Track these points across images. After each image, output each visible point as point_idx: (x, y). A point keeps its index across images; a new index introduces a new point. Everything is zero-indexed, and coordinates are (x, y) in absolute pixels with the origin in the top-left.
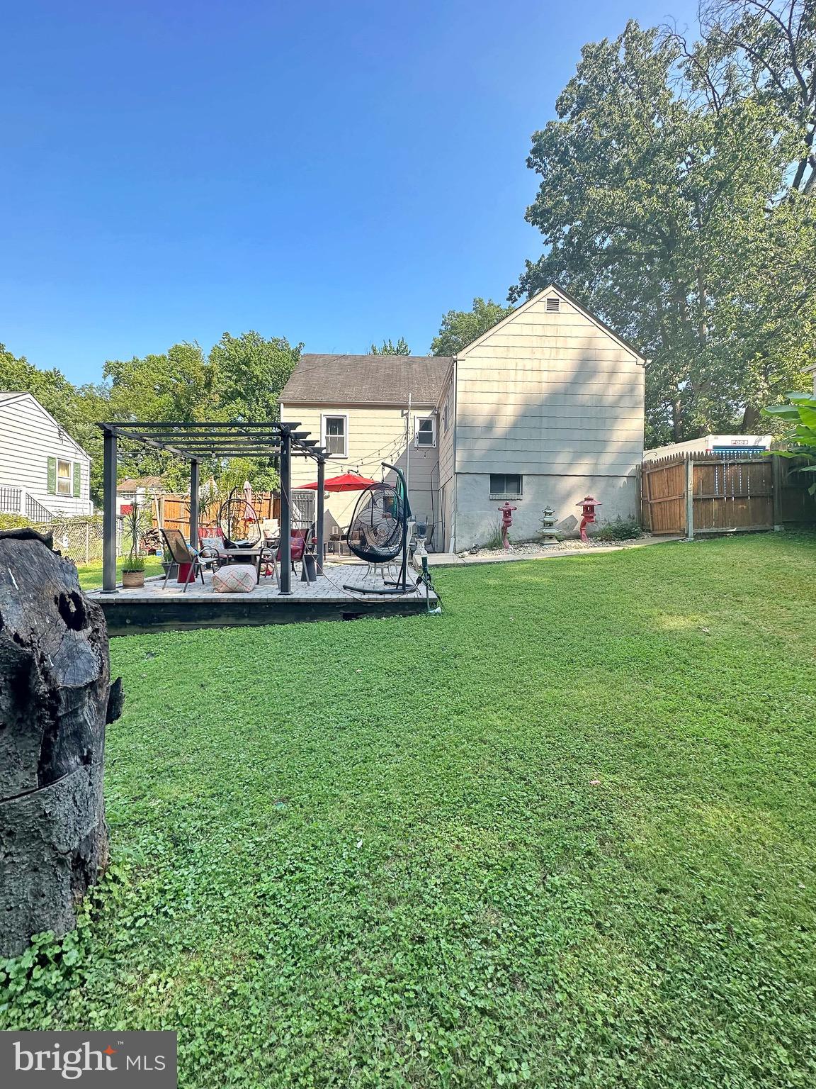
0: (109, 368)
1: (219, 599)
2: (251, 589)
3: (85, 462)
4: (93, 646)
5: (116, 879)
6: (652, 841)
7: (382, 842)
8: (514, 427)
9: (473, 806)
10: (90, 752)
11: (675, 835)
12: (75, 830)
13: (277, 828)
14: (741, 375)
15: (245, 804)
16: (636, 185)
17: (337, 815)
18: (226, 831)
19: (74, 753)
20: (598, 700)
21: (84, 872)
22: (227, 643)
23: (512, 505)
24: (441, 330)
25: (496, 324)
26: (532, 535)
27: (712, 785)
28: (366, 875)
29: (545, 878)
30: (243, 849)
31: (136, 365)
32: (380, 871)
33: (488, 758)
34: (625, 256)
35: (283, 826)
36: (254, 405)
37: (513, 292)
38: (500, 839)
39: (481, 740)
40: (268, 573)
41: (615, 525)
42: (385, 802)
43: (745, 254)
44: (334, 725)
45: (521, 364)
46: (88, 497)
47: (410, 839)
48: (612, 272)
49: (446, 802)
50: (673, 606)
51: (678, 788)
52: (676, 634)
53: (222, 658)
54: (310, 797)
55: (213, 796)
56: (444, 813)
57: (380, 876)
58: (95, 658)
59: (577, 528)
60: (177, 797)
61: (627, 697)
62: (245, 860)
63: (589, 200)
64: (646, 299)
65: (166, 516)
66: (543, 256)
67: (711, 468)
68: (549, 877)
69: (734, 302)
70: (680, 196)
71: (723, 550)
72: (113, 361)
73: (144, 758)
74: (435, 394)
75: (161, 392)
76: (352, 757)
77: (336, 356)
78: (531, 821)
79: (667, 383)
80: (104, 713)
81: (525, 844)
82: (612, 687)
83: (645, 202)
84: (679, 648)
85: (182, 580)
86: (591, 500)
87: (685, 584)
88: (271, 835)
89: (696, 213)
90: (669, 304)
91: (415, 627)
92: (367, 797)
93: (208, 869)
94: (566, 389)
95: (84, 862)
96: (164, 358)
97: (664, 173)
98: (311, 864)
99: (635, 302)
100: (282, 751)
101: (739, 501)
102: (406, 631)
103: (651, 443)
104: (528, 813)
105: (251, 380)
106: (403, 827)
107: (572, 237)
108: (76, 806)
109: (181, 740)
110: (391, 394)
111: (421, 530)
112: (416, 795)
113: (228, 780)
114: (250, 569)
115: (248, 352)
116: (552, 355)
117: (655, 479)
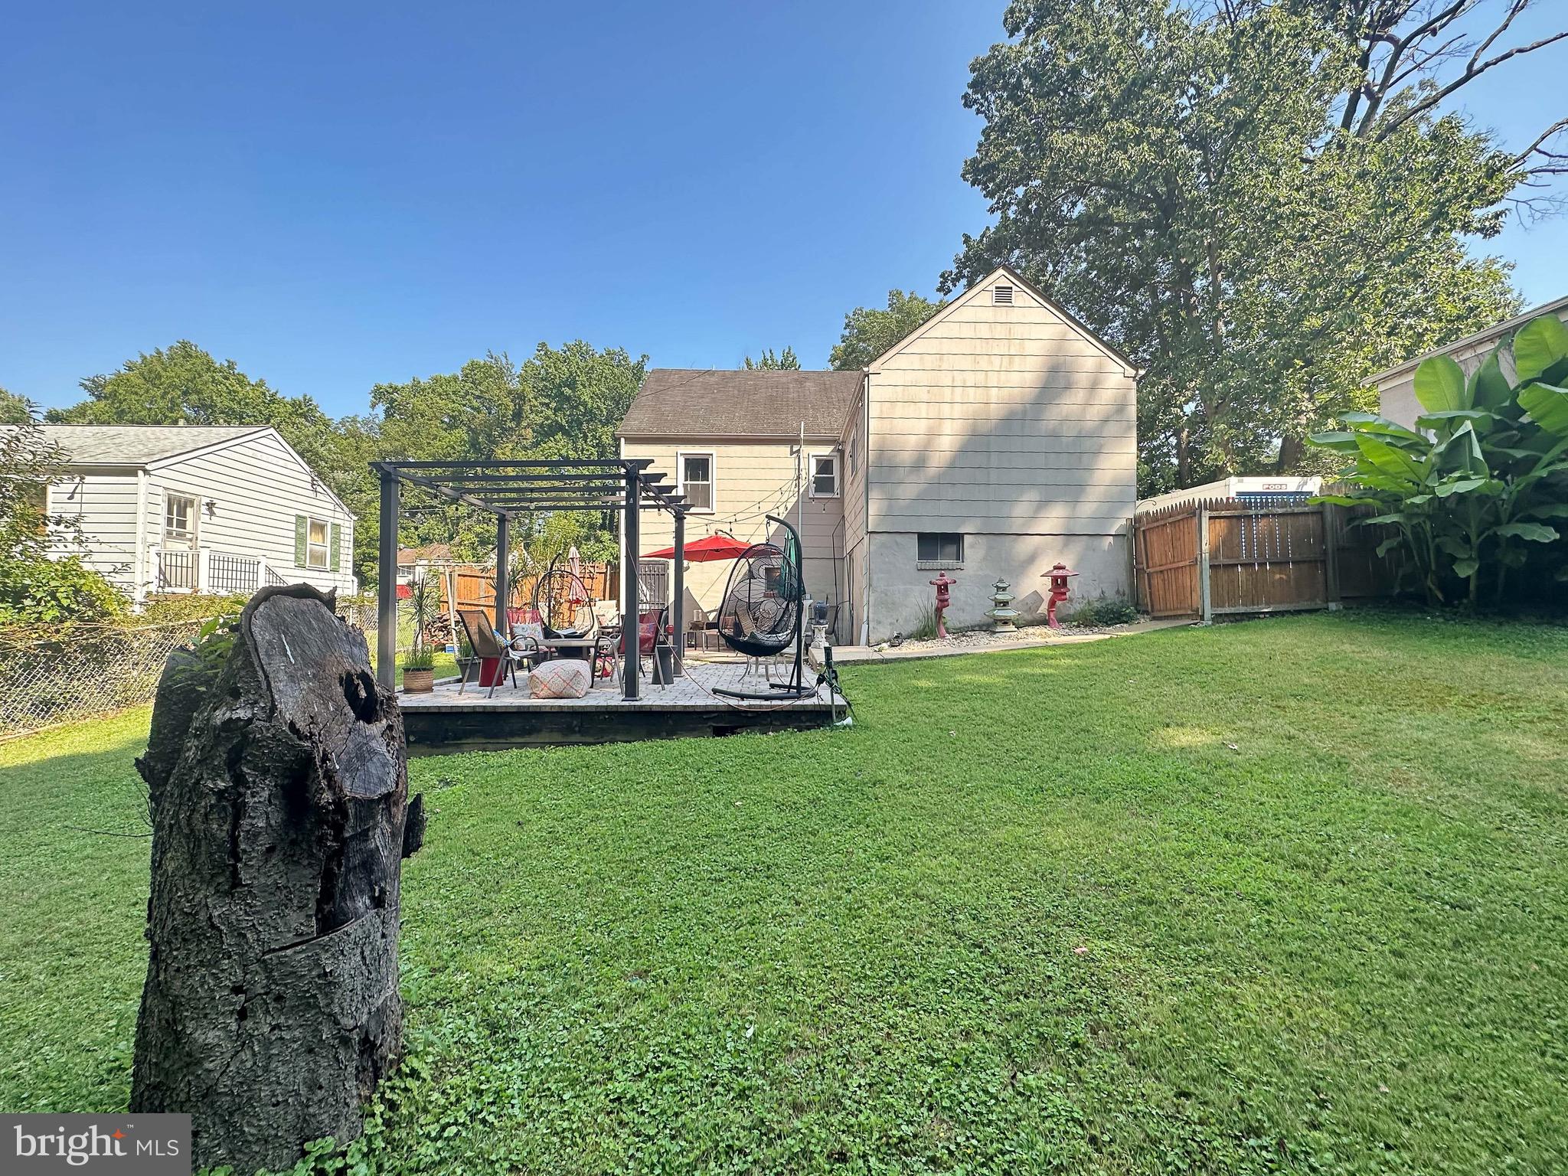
0: (379, 394)
1: (540, 707)
2: (583, 693)
3: (347, 524)
4: (388, 745)
5: (414, 1074)
6: (1166, 1029)
7: (781, 1029)
8: (951, 467)
9: (908, 982)
10: (383, 891)
11: (1199, 1021)
12: (364, 998)
13: (633, 1011)
14: (1274, 391)
15: (587, 979)
16: (1118, 129)
17: (716, 994)
18: (561, 1014)
19: (362, 892)
20: (1081, 841)
21: (373, 1060)
22: (551, 766)
23: (948, 577)
24: (843, 336)
25: (920, 325)
26: (979, 619)
27: (1248, 954)
28: (760, 1073)
29: (1014, 1077)
30: (587, 1038)
31: (417, 389)
32: (780, 1066)
33: (927, 919)
34: (1105, 228)
35: (641, 1009)
36: (580, 443)
37: (946, 280)
38: (948, 1025)
39: (916, 895)
40: (605, 674)
41: (1097, 605)
42: (783, 976)
43: (1275, 221)
44: (706, 876)
45: (959, 378)
46: (350, 571)
47: (821, 1025)
48: (1088, 251)
49: (869, 977)
50: (1185, 714)
51: (1201, 959)
52: (1191, 753)
53: (545, 787)
54: (678, 970)
55: (541, 969)
56: (867, 991)
57: (780, 1073)
58: (392, 761)
59: (1043, 608)
60: (491, 970)
61: (1123, 836)
62: (590, 1052)
63: (1051, 150)
64: (1135, 288)
65: (459, 597)
66: (988, 228)
67: (1234, 520)
68: (1020, 1076)
69: (1262, 289)
70: (1181, 142)
71: (1254, 637)
72: (385, 384)
73: (444, 919)
74: (835, 421)
75: (451, 427)
76: (733, 918)
77: (699, 372)
78: (991, 1002)
79: (1167, 403)
80: (401, 841)
81: (985, 1032)
82: (1100, 824)
83: (1132, 151)
84: (1195, 771)
85: (485, 683)
86: (1063, 568)
87: (1202, 685)
88: (624, 1020)
89: (1205, 167)
90: (1168, 293)
91: (815, 745)
92: (757, 970)
93: (540, 1064)
94: (1025, 412)
95: (373, 1045)
96: (456, 379)
97: (1157, 111)
98: (683, 1058)
99: (1119, 292)
100: (635, 910)
101: (1277, 569)
102: (803, 750)
103: (1147, 490)
104: (987, 992)
105: (576, 407)
106: (810, 1010)
107: (1028, 203)
108: (365, 964)
109: (493, 896)
110: (776, 424)
111: (820, 614)
112: (828, 967)
113: (562, 947)
114: (582, 666)
115: (573, 369)
116: (1004, 364)
117: (1154, 538)
